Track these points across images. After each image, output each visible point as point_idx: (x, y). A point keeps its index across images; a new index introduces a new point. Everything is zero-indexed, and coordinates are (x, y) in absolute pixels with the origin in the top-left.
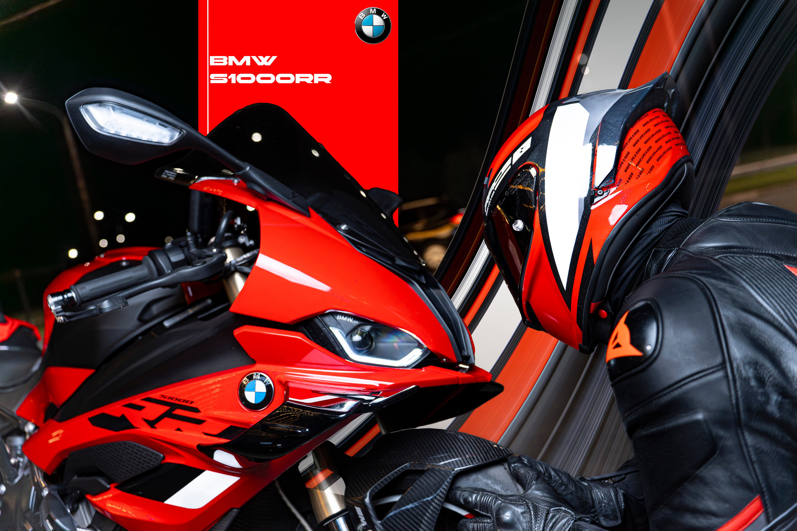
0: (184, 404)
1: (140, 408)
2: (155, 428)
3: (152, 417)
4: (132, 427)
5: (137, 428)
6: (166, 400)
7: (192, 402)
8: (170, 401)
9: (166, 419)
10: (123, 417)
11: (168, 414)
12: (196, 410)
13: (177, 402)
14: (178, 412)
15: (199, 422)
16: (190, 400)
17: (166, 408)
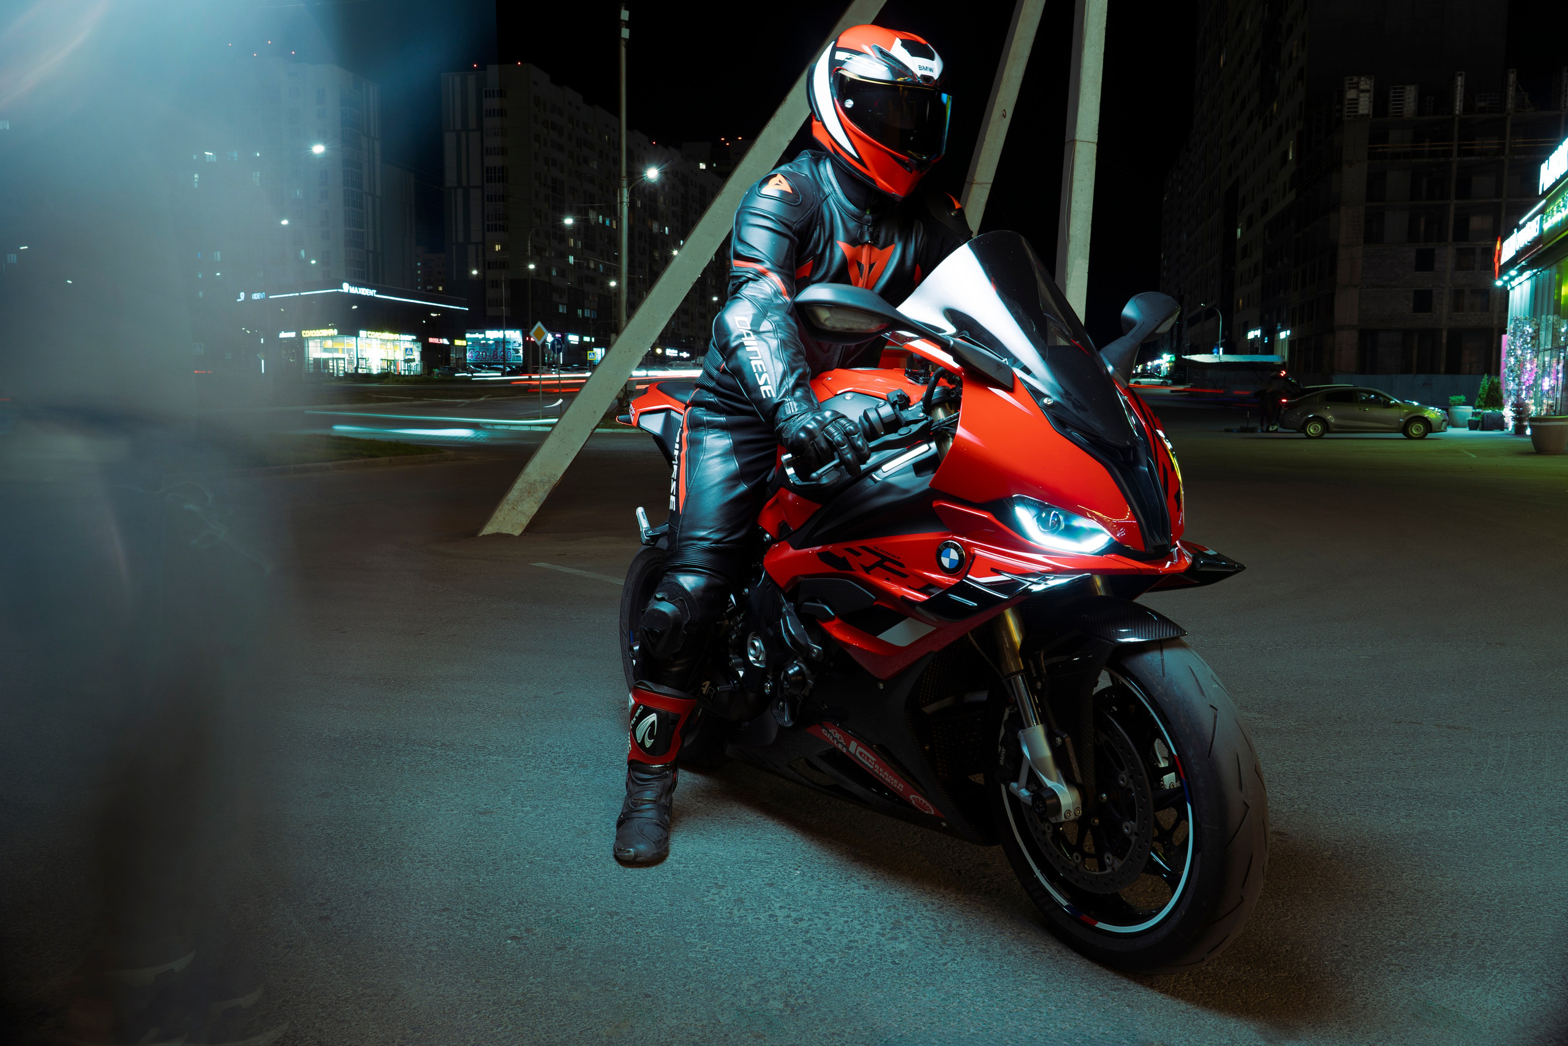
0: (892, 556)
1: (858, 554)
2: (869, 574)
3: (867, 564)
4: (852, 569)
5: (853, 570)
6: (878, 551)
7: (899, 558)
8: (881, 552)
9: (878, 568)
10: (844, 558)
11: (879, 564)
12: (902, 565)
13: (887, 553)
14: (887, 564)
17: (880, 559)
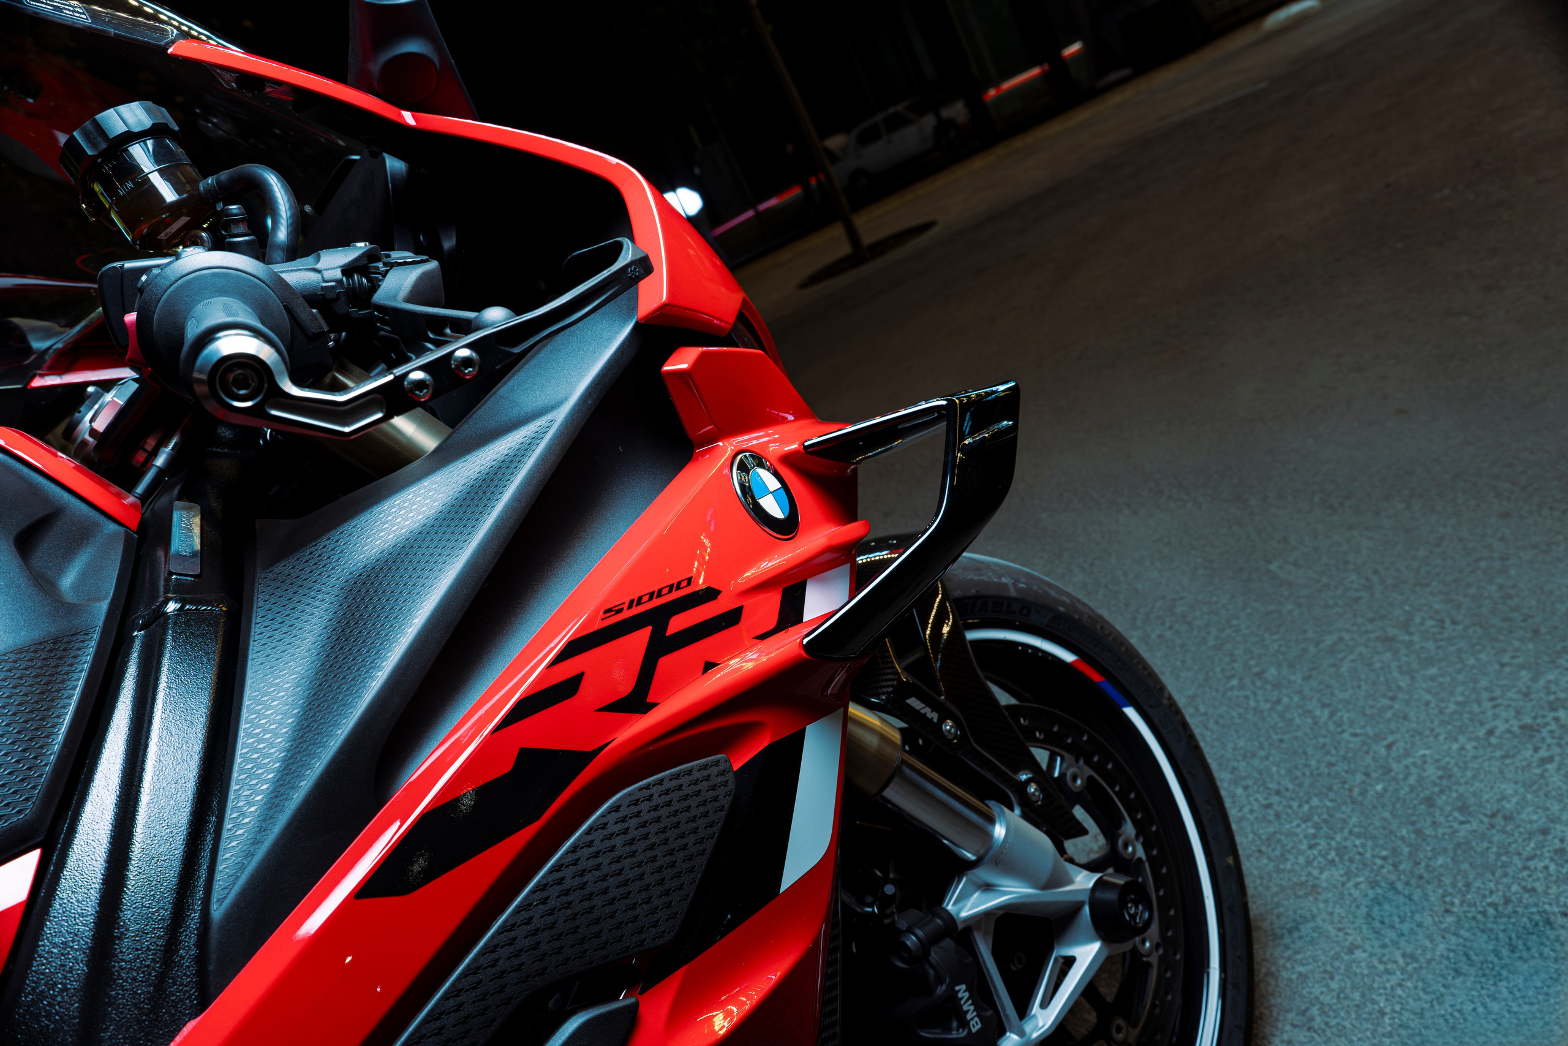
0: (676, 595)
2: (654, 705)
3: (624, 682)
6: (626, 614)
7: (689, 581)
8: (636, 610)
9: (663, 664)
11: (660, 646)
12: (711, 594)
13: (657, 602)
14: (678, 623)
15: (732, 617)
16: (681, 579)
17: (644, 635)
